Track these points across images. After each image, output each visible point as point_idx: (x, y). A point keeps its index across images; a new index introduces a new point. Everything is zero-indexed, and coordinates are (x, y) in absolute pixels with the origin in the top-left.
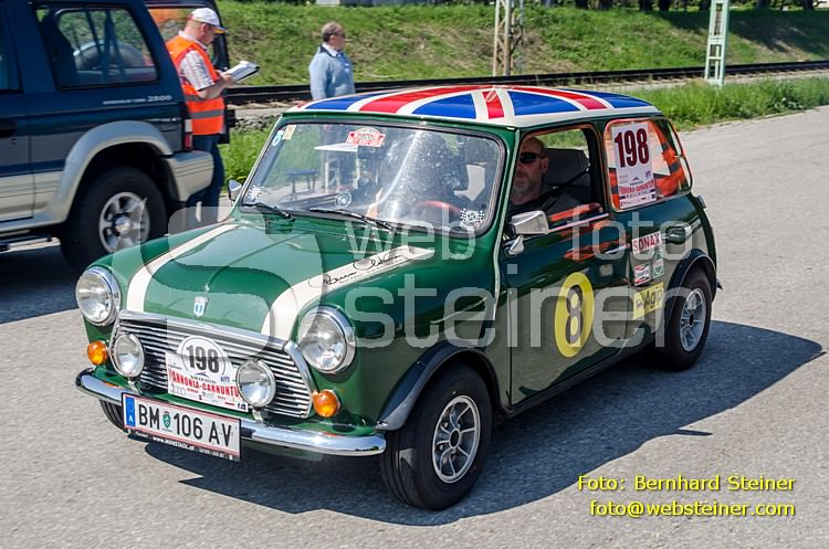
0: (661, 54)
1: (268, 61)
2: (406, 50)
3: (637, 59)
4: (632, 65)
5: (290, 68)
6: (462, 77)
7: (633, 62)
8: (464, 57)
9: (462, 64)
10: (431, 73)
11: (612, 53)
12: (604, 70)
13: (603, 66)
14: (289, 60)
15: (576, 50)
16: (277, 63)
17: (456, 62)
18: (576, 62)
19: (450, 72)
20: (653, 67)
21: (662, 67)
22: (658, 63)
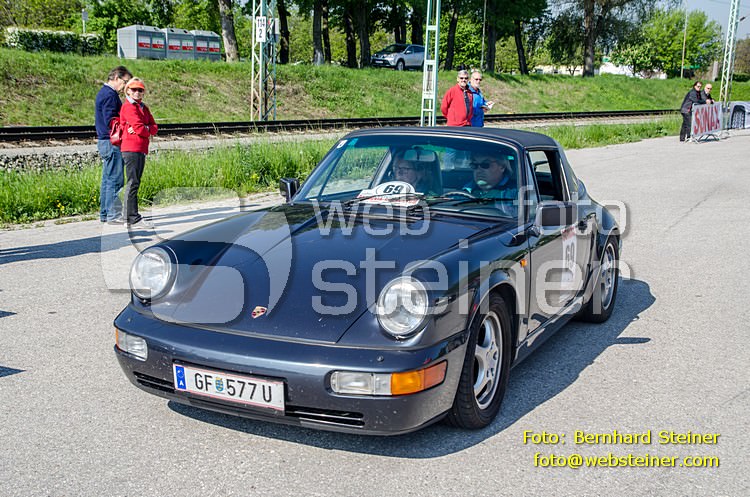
0: (403, 105)
1: (48, 104)
2: (182, 96)
3: (383, 108)
4: (379, 113)
5: (70, 111)
6: (231, 121)
7: (381, 110)
8: (235, 104)
9: (233, 109)
10: (203, 117)
11: (364, 104)
12: (357, 117)
13: (355, 113)
14: (69, 103)
15: (334, 100)
16: (58, 105)
17: (228, 107)
18: (332, 110)
19: (221, 116)
20: (396, 115)
21: (403, 116)
22: (401, 112)
